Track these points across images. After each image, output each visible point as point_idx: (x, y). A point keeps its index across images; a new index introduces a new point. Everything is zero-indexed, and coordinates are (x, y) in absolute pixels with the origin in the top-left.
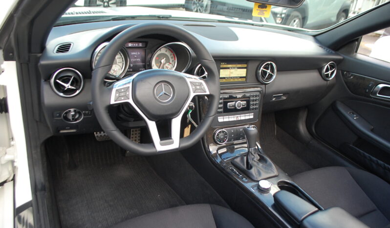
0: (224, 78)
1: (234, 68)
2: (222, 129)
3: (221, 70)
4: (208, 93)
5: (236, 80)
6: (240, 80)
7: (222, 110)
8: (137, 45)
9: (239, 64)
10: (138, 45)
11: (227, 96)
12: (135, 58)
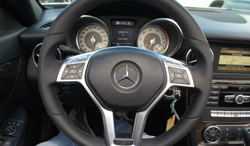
0: (225, 65)
1: (238, 55)
2: (215, 125)
3: (221, 57)
4: (192, 85)
5: (239, 69)
6: (245, 69)
7: (217, 103)
8: (125, 23)
9: (245, 50)
10: (127, 23)
11: (224, 87)
12: (123, 37)
